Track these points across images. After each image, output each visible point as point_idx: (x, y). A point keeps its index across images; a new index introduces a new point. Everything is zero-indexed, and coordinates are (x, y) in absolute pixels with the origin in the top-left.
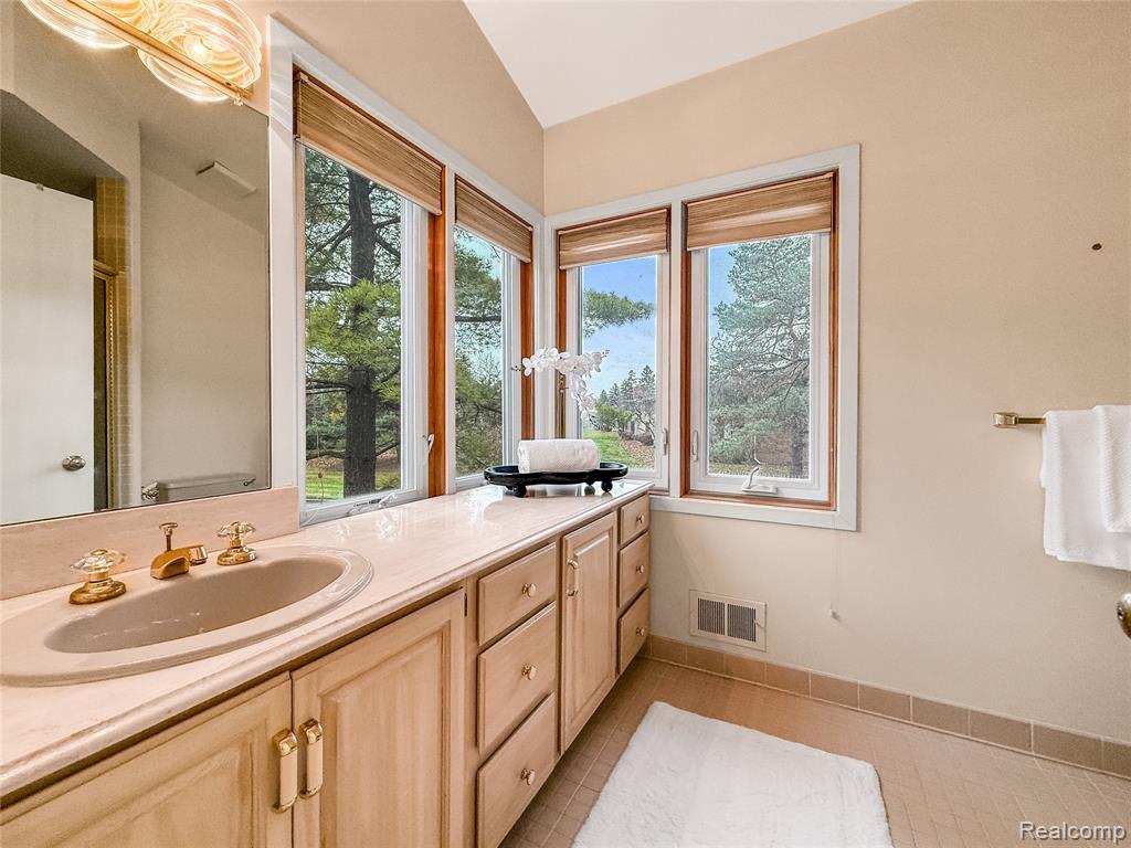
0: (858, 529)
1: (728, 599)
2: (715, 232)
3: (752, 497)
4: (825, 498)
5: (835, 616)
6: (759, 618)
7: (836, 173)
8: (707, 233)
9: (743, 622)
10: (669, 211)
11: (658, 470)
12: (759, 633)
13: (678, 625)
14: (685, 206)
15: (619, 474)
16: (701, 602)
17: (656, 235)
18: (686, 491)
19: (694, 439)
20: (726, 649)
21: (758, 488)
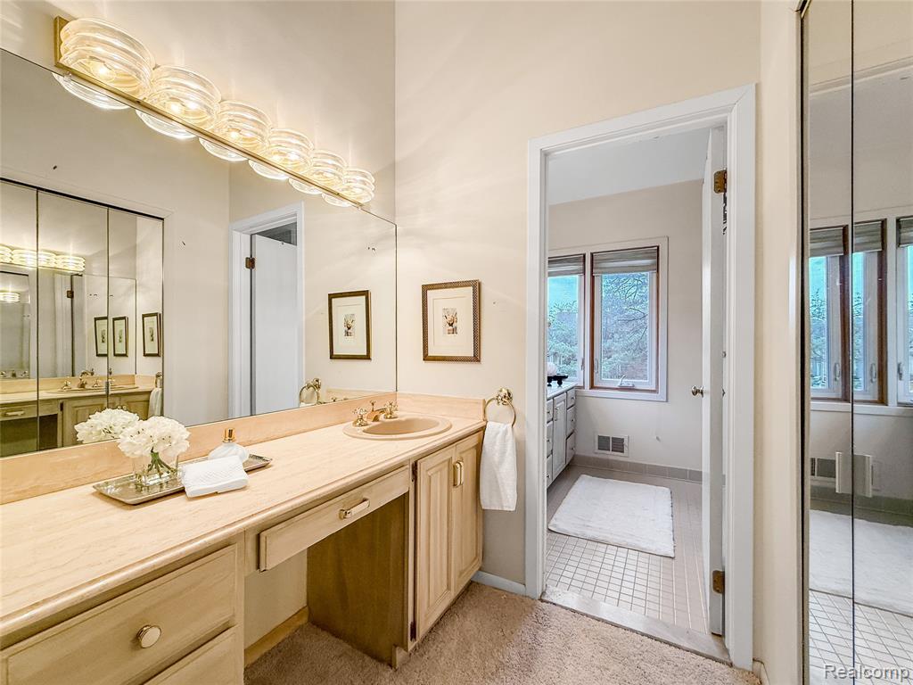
0: (667, 401)
1: (611, 435)
2: (605, 268)
3: (622, 389)
4: (654, 389)
5: (658, 438)
6: (625, 442)
7: (658, 247)
8: (601, 268)
9: (618, 445)
10: (584, 256)
11: (578, 377)
12: (625, 449)
13: (588, 448)
14: (592, 254)
15: (565, 377)
16: (599, 437)
17: (579, 267)
18: (592, 387)
19: (595, 362)
20: (611, 458)
21: (625, 385)
